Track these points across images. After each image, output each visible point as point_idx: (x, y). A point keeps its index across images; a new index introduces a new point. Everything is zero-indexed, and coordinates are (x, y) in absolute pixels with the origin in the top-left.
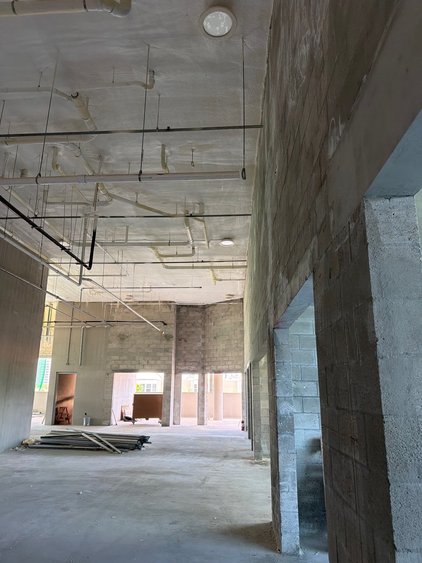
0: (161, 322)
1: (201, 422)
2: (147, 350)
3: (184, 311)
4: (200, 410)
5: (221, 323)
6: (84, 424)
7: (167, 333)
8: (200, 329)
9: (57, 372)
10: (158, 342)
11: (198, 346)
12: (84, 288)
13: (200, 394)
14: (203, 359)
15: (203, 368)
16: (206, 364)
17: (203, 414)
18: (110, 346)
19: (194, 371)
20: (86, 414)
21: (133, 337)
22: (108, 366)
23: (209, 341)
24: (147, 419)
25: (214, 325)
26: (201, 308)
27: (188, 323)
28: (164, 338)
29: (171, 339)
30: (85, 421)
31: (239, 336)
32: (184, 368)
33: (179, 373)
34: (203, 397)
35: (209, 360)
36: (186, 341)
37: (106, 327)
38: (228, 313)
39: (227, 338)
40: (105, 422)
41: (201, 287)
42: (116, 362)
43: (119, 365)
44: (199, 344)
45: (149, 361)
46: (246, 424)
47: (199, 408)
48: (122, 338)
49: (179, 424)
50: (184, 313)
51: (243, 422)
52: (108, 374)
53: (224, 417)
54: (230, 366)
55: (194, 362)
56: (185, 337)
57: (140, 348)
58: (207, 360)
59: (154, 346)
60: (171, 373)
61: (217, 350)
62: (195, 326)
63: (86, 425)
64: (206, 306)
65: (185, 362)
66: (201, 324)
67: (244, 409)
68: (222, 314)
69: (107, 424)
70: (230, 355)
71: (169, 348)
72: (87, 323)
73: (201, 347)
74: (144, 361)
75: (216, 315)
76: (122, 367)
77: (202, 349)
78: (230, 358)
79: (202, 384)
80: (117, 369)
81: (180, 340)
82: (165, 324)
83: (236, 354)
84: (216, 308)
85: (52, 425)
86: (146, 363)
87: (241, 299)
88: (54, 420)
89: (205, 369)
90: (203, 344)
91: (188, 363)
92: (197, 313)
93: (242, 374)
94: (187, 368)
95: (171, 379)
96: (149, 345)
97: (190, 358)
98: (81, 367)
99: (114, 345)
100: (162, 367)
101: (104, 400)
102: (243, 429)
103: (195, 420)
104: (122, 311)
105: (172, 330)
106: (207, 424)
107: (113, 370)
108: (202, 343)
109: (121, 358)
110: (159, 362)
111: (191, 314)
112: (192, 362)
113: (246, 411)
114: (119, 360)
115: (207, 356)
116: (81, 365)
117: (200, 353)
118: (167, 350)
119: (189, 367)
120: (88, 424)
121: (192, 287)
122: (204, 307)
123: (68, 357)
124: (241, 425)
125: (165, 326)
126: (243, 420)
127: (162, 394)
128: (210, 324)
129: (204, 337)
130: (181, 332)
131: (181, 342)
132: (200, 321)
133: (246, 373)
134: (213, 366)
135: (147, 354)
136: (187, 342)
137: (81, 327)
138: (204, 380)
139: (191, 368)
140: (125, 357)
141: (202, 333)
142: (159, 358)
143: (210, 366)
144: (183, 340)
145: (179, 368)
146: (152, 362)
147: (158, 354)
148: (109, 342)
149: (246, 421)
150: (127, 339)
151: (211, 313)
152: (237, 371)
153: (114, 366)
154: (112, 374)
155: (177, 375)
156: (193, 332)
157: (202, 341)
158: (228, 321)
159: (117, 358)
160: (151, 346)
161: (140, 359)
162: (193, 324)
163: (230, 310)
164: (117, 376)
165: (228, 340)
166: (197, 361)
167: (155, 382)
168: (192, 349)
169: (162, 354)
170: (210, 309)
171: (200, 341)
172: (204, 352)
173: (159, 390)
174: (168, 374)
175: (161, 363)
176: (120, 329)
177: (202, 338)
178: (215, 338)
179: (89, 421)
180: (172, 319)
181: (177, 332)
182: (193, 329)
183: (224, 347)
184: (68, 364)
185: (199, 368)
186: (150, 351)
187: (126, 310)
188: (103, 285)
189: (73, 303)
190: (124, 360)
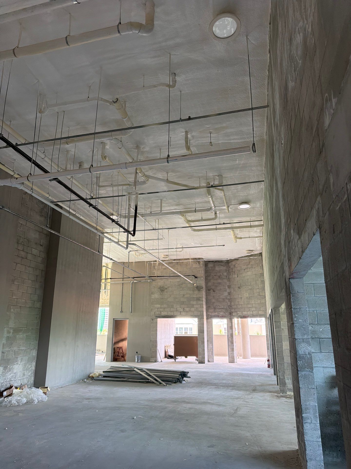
0: (192, 275)
1: (232, 360)
2: (182, 300)
3: (211, 266)
4: (230, 350)
5: (243, 275)
6: (136, 361)
7: (198, 285)
8: (225, 281)
9: (114, 319)
10: (191, 292)
11: (225, 295)
12: (131, 251)
13: (229, 336)
14: (230, 306)
15: (231, 314)
16: (233, 310)
17: (233, 354)
18: (153, 296)
19: (222, 317)
20: (137, 352)
21: (170, 289)
22: (153, 313)
23: (234, 291)
24: (186, 357)
25: (237, 277)
26: (226, 263)
27: (215, 276)
28: (196, 289)
29: (202, 290)
30: (136, 359)
31: (260, 286)
32: (214, 314)
33: (210, 318)
34: (232, 339)
35: (235, 307)
36: (214, 291)
37: (149, 281)
38: (249, 266)
39: (250, 287)
40: (153, 359)
41: (224, 245)
42: (159, 309)
43: (161, 312)
44: (226, 294)
45: (184, 308)
46: (271, 362)
47: (229, 348)
48: (162, 289)
49: (213, 362)
50: (211, 267)
51: (268, 361)
52: (153, 320)
53: (252, 356)
54: (253, 312)
55: (223, 308)
56: (213, 287)
57: (177, 298)
58: (233, 306)
59: (188, 296)
60: (204, 319)
61: (241, 298)
62: (222, 278)
63: (138, 362)
64: (230, 261)
65: (215, 308)
66: (226, 276)
67: (269, 349)
68: (244, 267)
69: (154, 361)
70: (253, 302)
71: (200, 297)
72: (135, 278)
73: (227, 296)
74: (180, 308)
75: (239, 268)
76: (163, 314)
77: (229, 298)
78: (254, 305)
79: (231, 327)
80: (159, 315)
81: (209, 290)
82: (196, 277)
83: (259, 301)
84: (238, 262)
85: (111, 362)
86: (182, 310)
87: (260, 253)
88: (112, 358)
89: (232, 315)
90: (229, 294)
91: (217, 310)
92: (222, 267)
93: (265, 319)
94: (216, 314)
95: (204, 323)
96: (184, 295)
97: (219, 306)
98: (132, 314)
99: (156, 296)
100: (196, 313)
101: (151, 341)
102: (269, 366)
103: (226, 359)
104: (161, 268)
105: (202, 282)
106: (237, 362)
107: (157, 316)
108: (228, 292)
109: (162, 306)
110: (193, 309)
111: (217, 268)
112: (220, 308)
113: (271, 351)
114: (161, 308)
115: (233, 304)
116: (131, 312)
117: (227, 301)
118: (199, 299)
119: (218, 313)
120: (139, 361)
121: (216, 246)
122: (228, 262)
123: (122, 307)
124: (267, 363)
125: (196, 279)
126: (268, 359)
127: (197, 336)
128: (234, 276)
129: (229, 287)
130: (210, 284)
131: (210, 292)
132: (225, 274)
133: (268, 318)
134: (238, 312)
135: (183, 303)
136: (216, 292)
137: (130, 282)
138: (231, 324)
139: (220, 314)
140: (165, 306)
141: (228, 283)
142: (193, 306)
143: (237, 312)
144: (212, 291)
145: (210, 314)
146: (187, 309)
147: (192, 302)
148: (152, 293)
149: (272, 360)
150: (166, 290)
151: (234, 266)
152: (261, 316)
153: (157, 313)
154: (156, 320)
155: (209, 320)
156: (220, 283)
157: (228, 291)
158: (249, 273)
159: (158, 306)
160: (186, 296)
161: (177, 307)
162: (219, 277)
163: (251, 264)
164: (160, 321)
165: (251, 289)
166: (225, 308)
167: (190, 326)
168: (220, 298)
169: (195, 303)
170: (233, 263)
171: (226, 291)
172: (230, 300)
173: (194, 333)
174: (200, 319)
175: (195, 310)
176: (160, 283)
177: (228, 288)
178: (239, 288)
179: (140, 359)
180: (201, 273)
181: (206, 283)
182: (219, 281)
183: (248, 296)
184: (122, 312)
185: (227, 314)
186: (185, 300)
187: (164, 267)
188: (144, 248)
189: (123, 263)
190: (164, 308)
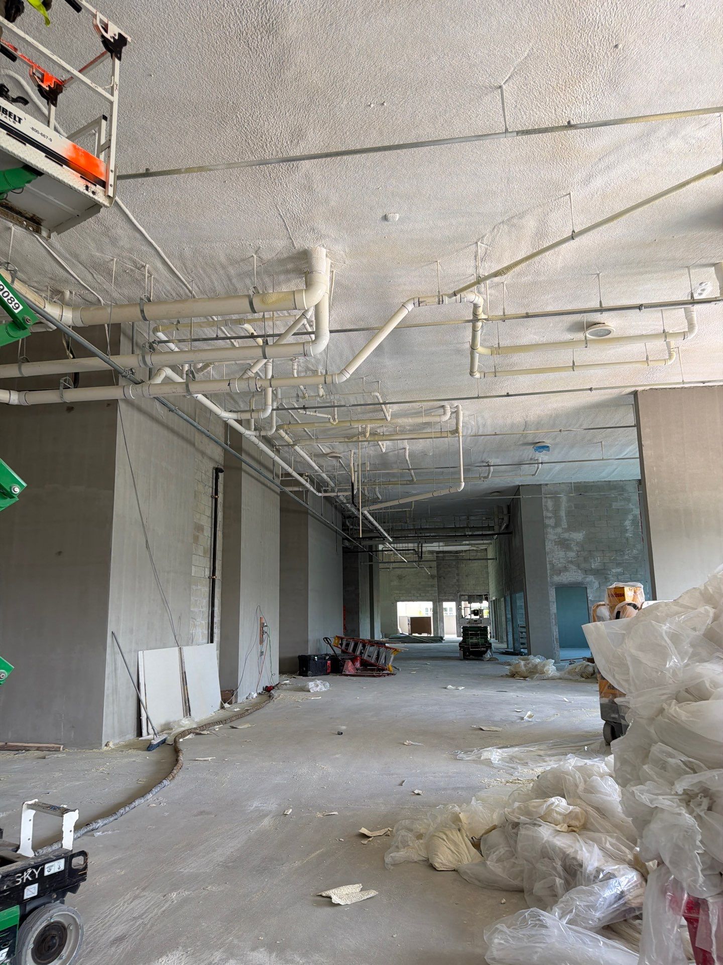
2: (418, 586)
7: (432, 574)
8: (454, 569)
10: (426, 580)
14: (458, 591)
15: (459, 598)
17: (461, 630)
18: (392, 584)
19: (452, 600)
21: (408, 577)
22: (392, 598)
23: (462, 578)
25: (465, 567)
26: (455, 553)
27: (445, 564)
28: (429, 577)
29: (434, 578)
31: (485, 576)
32: (445, 598)
33: (441, 601)
36: (444, 578)
39: (476, 576)
44: (455, 580)
45: (420, 594)
48: (400, 578)
52: (393, 603)
55: (452, 593)
56: (444, 575)
57: (414, 585)
59: (424, 583)
60: (436, 602)
61: (468, 583)
62: (451, 567)
64: (458, 552)
65: (445, 593)
66: (455, 566)
70: (479, 588)
71: (433, 584)
73: (456, 582)
76: (402, 598)
77: (457, 584)
80: (398, 599)
81: (439, 578)
83: (483, 588)
86: (418, 595)
90: (458, 580)
91: (447, 595)
92: (452, 557)
93: (490, 603)
94: (447, 598)
95: (437, 606)
96: (420, 583)
97: (449, 591)
99: (395, 583)
100: (430, 598)
105: (435, 572)
107: (396, 600)
110: (428, 594)
112: (450, 593)
114: (400, 593)
115: (461, 589)
117: (456, 586)
118: (432, 586)
125: (431, 569)
127: (432, 617)
128: (462, 565)
129: (458, 575)
130: (441, 573)
132: (454, 563)
133: (492, 601)
134: (466, 597)
135: (419, 589)
136: (446, 579)
139: (449, 598)
140: (403, 592)
141: (456, 572)
142: (428, 592)
144: (442, 578)
145: (441, 597)
146: (424, 594)
147: (427, 589)
148: (391, 581)
150: (403, 578)
151: (463, 557)
152: (486, 600)
153: (397, 597)
154: (396, 603)
155: (440, 603)
156: (449, 571)
157: (457, 578)
159: (397, 592)
160: (422, 583)
161: (415, 593)
162: (449, 566)
164: (400, 604)
166: (454, 592)
168: (449, 584)
169: (430, 589)
170: (462, 554)
171: (455, 578)
172: (459, 586)
173: (430, 614)
174: (434, 602)
176: (399, 572)
178: (467, 576)
181: (438, 572)
182: (449, 569)
183: (474, 583)
185: (455, 598)
186: (421, 587)
190: (403, 594)
